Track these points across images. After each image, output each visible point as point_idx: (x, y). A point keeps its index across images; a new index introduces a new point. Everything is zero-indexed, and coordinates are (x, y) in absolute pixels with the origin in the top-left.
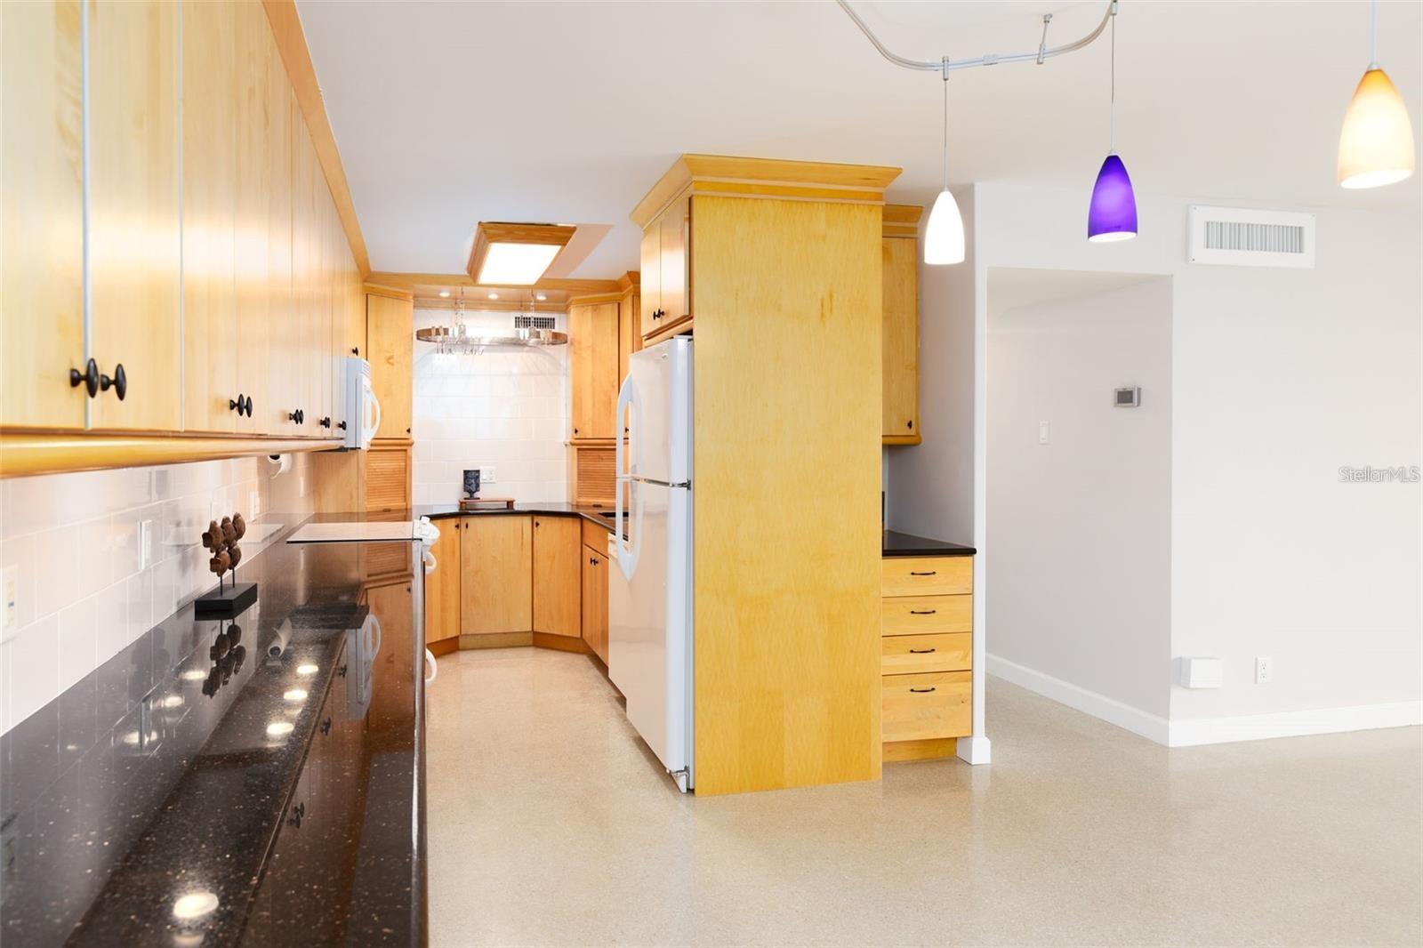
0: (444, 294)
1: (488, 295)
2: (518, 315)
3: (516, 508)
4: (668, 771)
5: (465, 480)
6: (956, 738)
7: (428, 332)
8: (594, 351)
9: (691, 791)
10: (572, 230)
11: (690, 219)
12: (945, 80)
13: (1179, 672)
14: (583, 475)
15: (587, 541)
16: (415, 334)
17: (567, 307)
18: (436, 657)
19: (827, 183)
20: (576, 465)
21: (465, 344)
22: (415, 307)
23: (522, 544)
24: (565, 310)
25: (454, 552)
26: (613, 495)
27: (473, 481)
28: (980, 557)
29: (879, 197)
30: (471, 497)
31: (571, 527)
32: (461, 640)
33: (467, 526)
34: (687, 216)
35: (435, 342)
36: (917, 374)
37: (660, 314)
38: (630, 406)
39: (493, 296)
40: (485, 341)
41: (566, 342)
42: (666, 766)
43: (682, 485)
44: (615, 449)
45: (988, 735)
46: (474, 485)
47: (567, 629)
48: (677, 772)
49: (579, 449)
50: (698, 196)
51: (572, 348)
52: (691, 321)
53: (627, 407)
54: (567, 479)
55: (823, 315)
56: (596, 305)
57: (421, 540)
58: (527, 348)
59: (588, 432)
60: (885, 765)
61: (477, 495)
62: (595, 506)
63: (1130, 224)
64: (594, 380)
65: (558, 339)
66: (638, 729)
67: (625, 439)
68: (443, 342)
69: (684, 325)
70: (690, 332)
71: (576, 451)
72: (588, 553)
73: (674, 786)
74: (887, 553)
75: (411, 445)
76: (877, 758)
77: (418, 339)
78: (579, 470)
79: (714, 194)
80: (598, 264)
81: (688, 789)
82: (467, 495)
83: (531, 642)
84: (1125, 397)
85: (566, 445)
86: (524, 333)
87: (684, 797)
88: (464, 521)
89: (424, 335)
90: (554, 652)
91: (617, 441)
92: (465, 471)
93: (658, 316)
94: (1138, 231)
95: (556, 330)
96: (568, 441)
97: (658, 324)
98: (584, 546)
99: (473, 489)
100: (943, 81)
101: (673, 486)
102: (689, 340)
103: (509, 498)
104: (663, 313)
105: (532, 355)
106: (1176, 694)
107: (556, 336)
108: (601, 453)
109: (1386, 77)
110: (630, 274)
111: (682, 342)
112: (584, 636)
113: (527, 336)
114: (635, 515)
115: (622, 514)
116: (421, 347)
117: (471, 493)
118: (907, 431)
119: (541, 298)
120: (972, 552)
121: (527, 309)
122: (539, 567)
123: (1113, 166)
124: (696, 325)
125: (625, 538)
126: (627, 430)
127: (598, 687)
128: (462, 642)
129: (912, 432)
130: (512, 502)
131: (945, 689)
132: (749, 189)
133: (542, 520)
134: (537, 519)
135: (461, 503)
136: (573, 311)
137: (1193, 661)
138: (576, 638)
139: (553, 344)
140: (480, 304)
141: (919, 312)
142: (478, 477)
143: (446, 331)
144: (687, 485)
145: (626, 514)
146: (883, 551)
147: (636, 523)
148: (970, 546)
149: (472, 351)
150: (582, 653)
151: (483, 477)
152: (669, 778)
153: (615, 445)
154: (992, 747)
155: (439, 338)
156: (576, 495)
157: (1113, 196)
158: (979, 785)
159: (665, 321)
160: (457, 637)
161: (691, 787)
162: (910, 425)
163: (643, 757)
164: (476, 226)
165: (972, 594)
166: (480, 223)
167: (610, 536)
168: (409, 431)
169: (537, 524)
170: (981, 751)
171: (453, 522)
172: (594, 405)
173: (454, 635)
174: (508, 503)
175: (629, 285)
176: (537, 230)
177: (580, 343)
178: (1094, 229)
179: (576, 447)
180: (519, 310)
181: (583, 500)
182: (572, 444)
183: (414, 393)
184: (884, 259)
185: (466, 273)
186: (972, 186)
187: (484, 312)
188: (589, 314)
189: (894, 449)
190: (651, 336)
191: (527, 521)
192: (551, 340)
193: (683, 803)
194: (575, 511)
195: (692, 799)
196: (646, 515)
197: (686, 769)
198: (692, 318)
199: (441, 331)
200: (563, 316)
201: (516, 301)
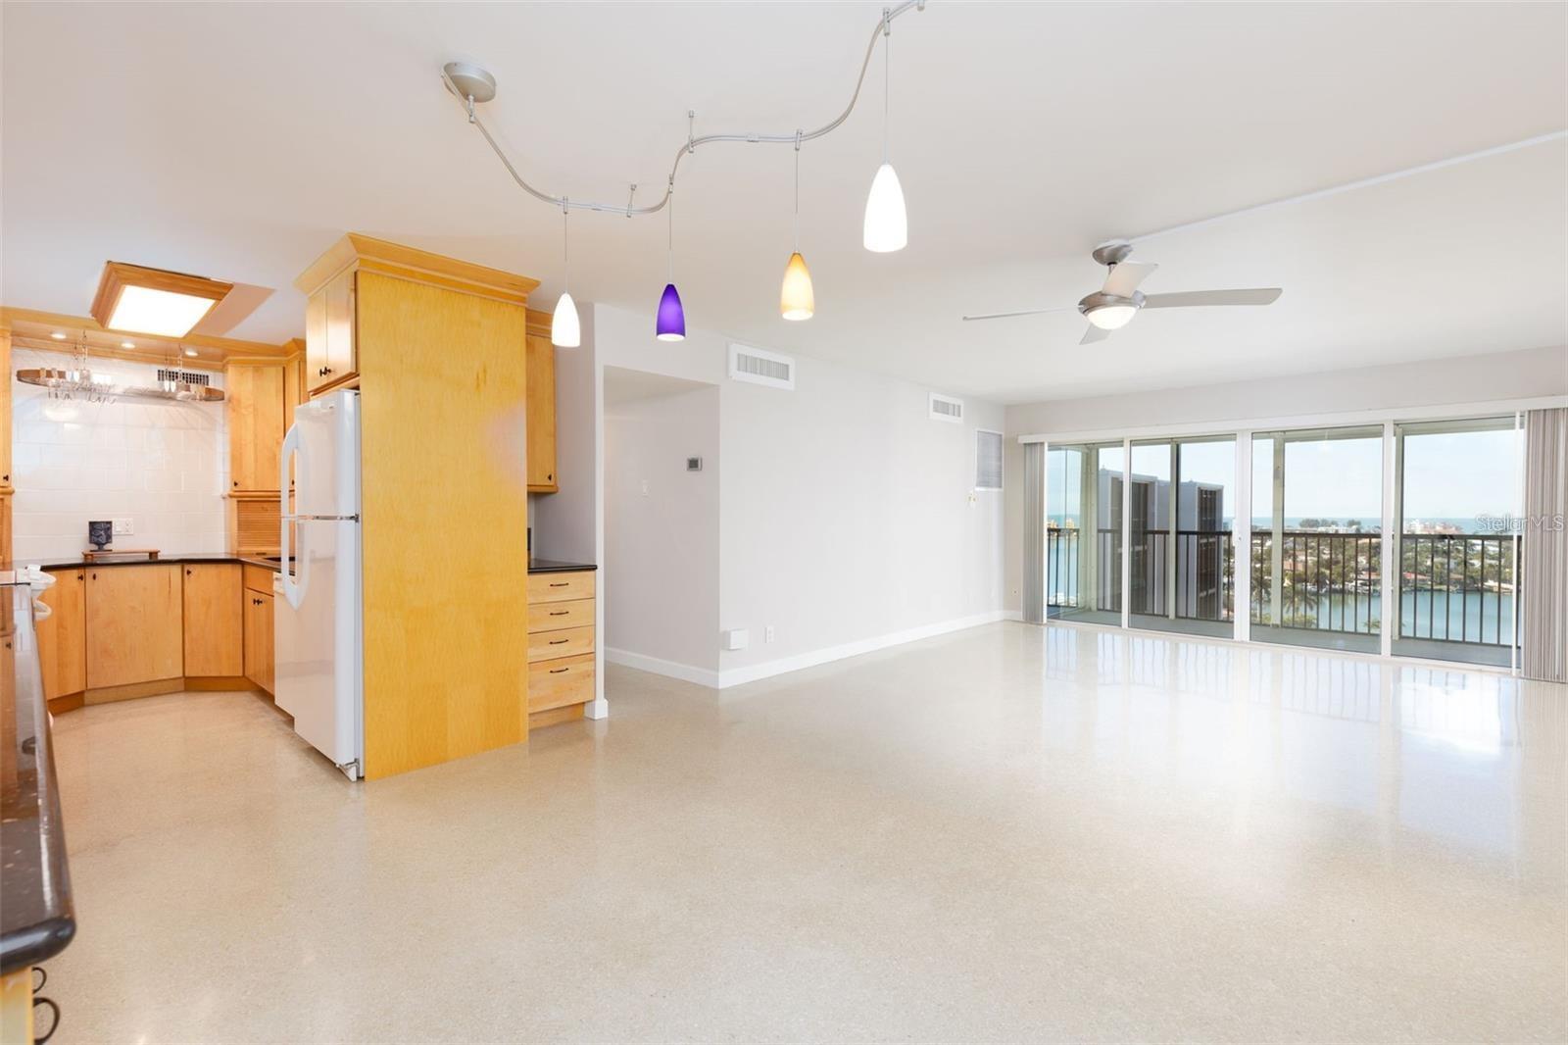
0: (59, 336)
1: (121, 342)
2: (162, 368)
3: (160, 557)
4: (338, 766)
5: (91, 531)
6: (584, 703)
7: (37, 373)
8: (255, 409)
9: (360, 778)
10: (229, 287)
11: (356, 290)
12: (566, 213)
13: (722, 641)
14: (244, 526)
15: (249, 584)
16: (15, 373)
17: (224, 366)
18: (53, 715)
19: (477, 280)
20: (236, 519)
21: (88, 390)
22: (13, 345)
23: (170, 592)
24: (223, 370)
25: (76, 606)
26: (278, 543)
27: (102, 533)
28: (600, 572)
29: (523, 300)
30: (100, 549)
31: (232, 573)
32: (86, 695)
33: (94, 577)
34: (353, 287)
35: (46, 385)
36: (555, 440)
37: (327, 371)
38: (296, 456)
39: (128, 345)
40: (119, 390)
41: (223, 399)
42: (335, 761)
43: (352, 518)
44: (280, 501)
45: (606, 697)
46: (104, 537)
47: (228, 668)
48: (347, 764)
49: (239, 501)
50: (364, 272)
51: (230, 405)
52: (357, 378)
53: (293, 453)
54: (225, 531)
55: (478, 385)
56: (258, 368)
57: (29, 584)
58: (173, 403)
59: (250, 484)
60: (531, 731)
61: (107, 547)
62: (258, 554)
63: (680, 330)
64: (256, 436)
65: (212, 396)
66: (309, 741)
67: (291, 491)
68: (57, 386)
69: (351, 379)
70: (357, 388)
71: (236, 503)
72: (251, 595)
73: (344, 778)
74: (531, 571)
75: (11, 493)
76: (525, 724)
77: (19, 380)
78: (239, 520)
79: (380, 272)
80: (258, 326)
81: (358, 778)
82: (95, 547)
83: (182, 688)
84: (693, 464)
85: (224, 498)
86: (170, 386)
87: (354, 785)
88: (89, 572)
89: (29, 376)
90: (210, 694)
91: (282, 494)
92: (91, 523)
93: (325, 373)
94: (686, 334)
95: (211, 385)
96: (226, 494)
97: (325, 380)
98: (246, 590)
99: (103, 539)
100: (564, 215)
101: (341, 518)
102: (356, 394)
103: (153, 549)
104: (330, 371)
105: (180, 409)
106: (723, 654)
107: (209, 391)
108: (265, 505)
109: (802, 259)
110: (295, 341)
111: (349, 396)
112: (246, 674)
113: (173, 389)
114: (301, 561)
115: (288, 559)
116: (23, 391)
117: (100, 545)
118: (548, 483)
119: (191, 353)
120: (594, 568)
121: (172, 363)
122: (191, 614)
123: (670, 291)
124: (361, 380)
125: (292, 573)
126: (293, 483)
127: (263, 716)
128: (88, 697)
129: (552, 483)
130: (156, 553)
131: (575, 669)
132: (412, 274)
133: (195, 569)
134: (187, 567)
135: (86, 555)
136: (231, 371)
137: (733, 633)
138: (239, 677)
139: (207, 400)
140: (110, 352)
141: (555, 394)
142: (110, 529)
143: (62, 375)
144: (356, 518)
145: (292, 559)
146: (529, 569)
147: (304, 567)
148: (592, 564)
149: (99, 398)
150: (246, 691)
151: (116, 529)
152: (339, 772)
153: (280, 497)
154: (609, 707)
155: (53, 381)
156: (236, 544)
157: (671, 309)
158: (600, 733)
159: (332, 377)
160: (81, 694)
161: (361, 775)
162: (550, 478)
163: (312, 762)
164: (103, 265)
165: (594, 598)
166: (109, 262)
167: (276, 575)
168: (6, 478)
169: (189, 572)
170: (601, 709)
171: (75, 573)
172: (256, 461)
173: (77, 690)
174: (151, 554)
175: (295, 351)
176: (185, 280)
177: (239, 401)
178: (661, 330)
179: (235, 500)
180: (162, 363)
181: (245, 549)
182: (231, 496)
183: (14, 438)
184: (527, 352)
185: (90, 316)
186: (593, 305)
187: (115, 360)
188: (250, 374)
189: (536, 495)
190: (317, 392)
191: (176, 570)
192: (204, 395)
193: (353, 791)
194: (235, 557)
195: (362, 785)
196: (313, 560)
197: (356, 760)
198: (358, 375)
199: (55, 374)
200: (219, 375)
201: (160, 353)
